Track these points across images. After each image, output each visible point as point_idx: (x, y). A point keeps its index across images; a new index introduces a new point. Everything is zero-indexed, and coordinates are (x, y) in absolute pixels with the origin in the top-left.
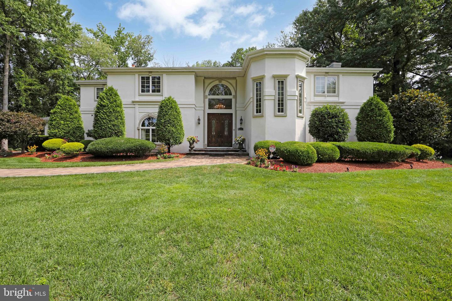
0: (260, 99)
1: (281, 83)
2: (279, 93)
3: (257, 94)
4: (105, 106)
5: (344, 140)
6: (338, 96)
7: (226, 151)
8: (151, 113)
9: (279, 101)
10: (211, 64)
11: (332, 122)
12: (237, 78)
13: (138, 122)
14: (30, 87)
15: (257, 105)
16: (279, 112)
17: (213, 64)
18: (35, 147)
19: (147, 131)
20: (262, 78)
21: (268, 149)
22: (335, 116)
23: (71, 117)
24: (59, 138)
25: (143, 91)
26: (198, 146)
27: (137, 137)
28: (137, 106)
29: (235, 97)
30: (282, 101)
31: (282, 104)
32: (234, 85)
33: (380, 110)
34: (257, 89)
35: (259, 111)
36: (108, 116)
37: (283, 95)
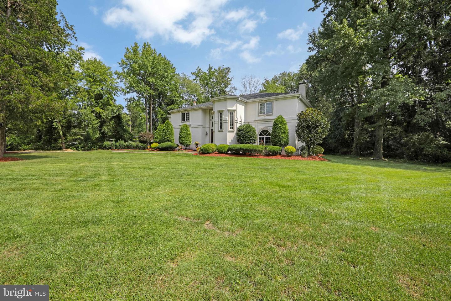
2: (220, 120)
6: (273, 115)
20: (215, 112)
25: (183, 120)
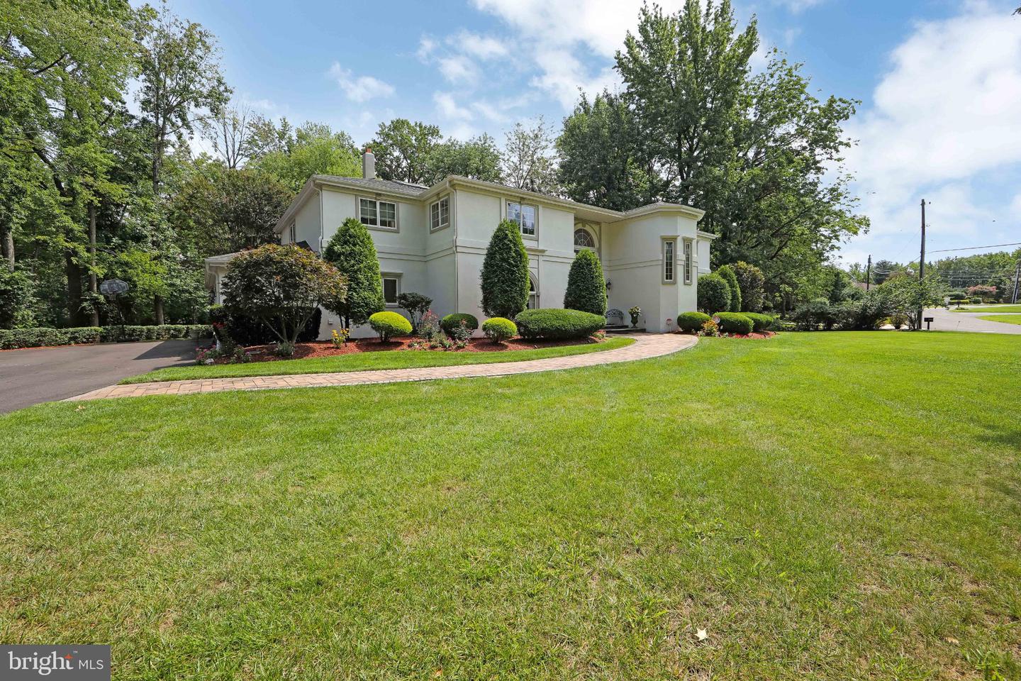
0: (671, 263)
2: (686, 258)
3: (667, 257)
12: (603, 226)
15: (666, 269)
20: (675, 238)
29: (599, 250)
30: (688, 267)
31: (688, 270)
34: (666, 251)
35: (669, 276)
37: (688, 260)
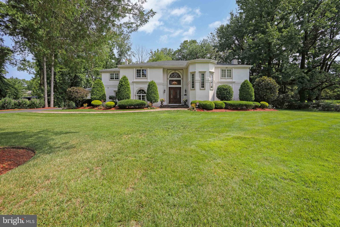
0: (194, 82)
1: (203, 74)
2: (202, 79)
3: (192, 79)
4: (123, 85)
5: (230, 100)
6: (232, 79)
7: (178, 106)
8: (142, 87)
9: (202, 83)
10: (167, 50)
11: (224, 92)
12: (183, 70)
13: (135, 92)
14: (61, 70)
15: (192, 84)
16: (202, 87)
17: (168, 50)
18: (87, 104)
19: (140, 96)
20: (195, 72)
21: (196, 104)
22: (226, 90)
23: (102, 89)
24: (97, 100)
25: (138, 77)
26: (165, 103)
27: (135, 99)
28: (135, 84)
29: (183, 79)
30: (203, 83)
31: (203, 84)
32: (182, 73)
33: (248, 86)
34: (192, 77)
35: (193, 87)
36: (125, 90)
37: (204, 80)
